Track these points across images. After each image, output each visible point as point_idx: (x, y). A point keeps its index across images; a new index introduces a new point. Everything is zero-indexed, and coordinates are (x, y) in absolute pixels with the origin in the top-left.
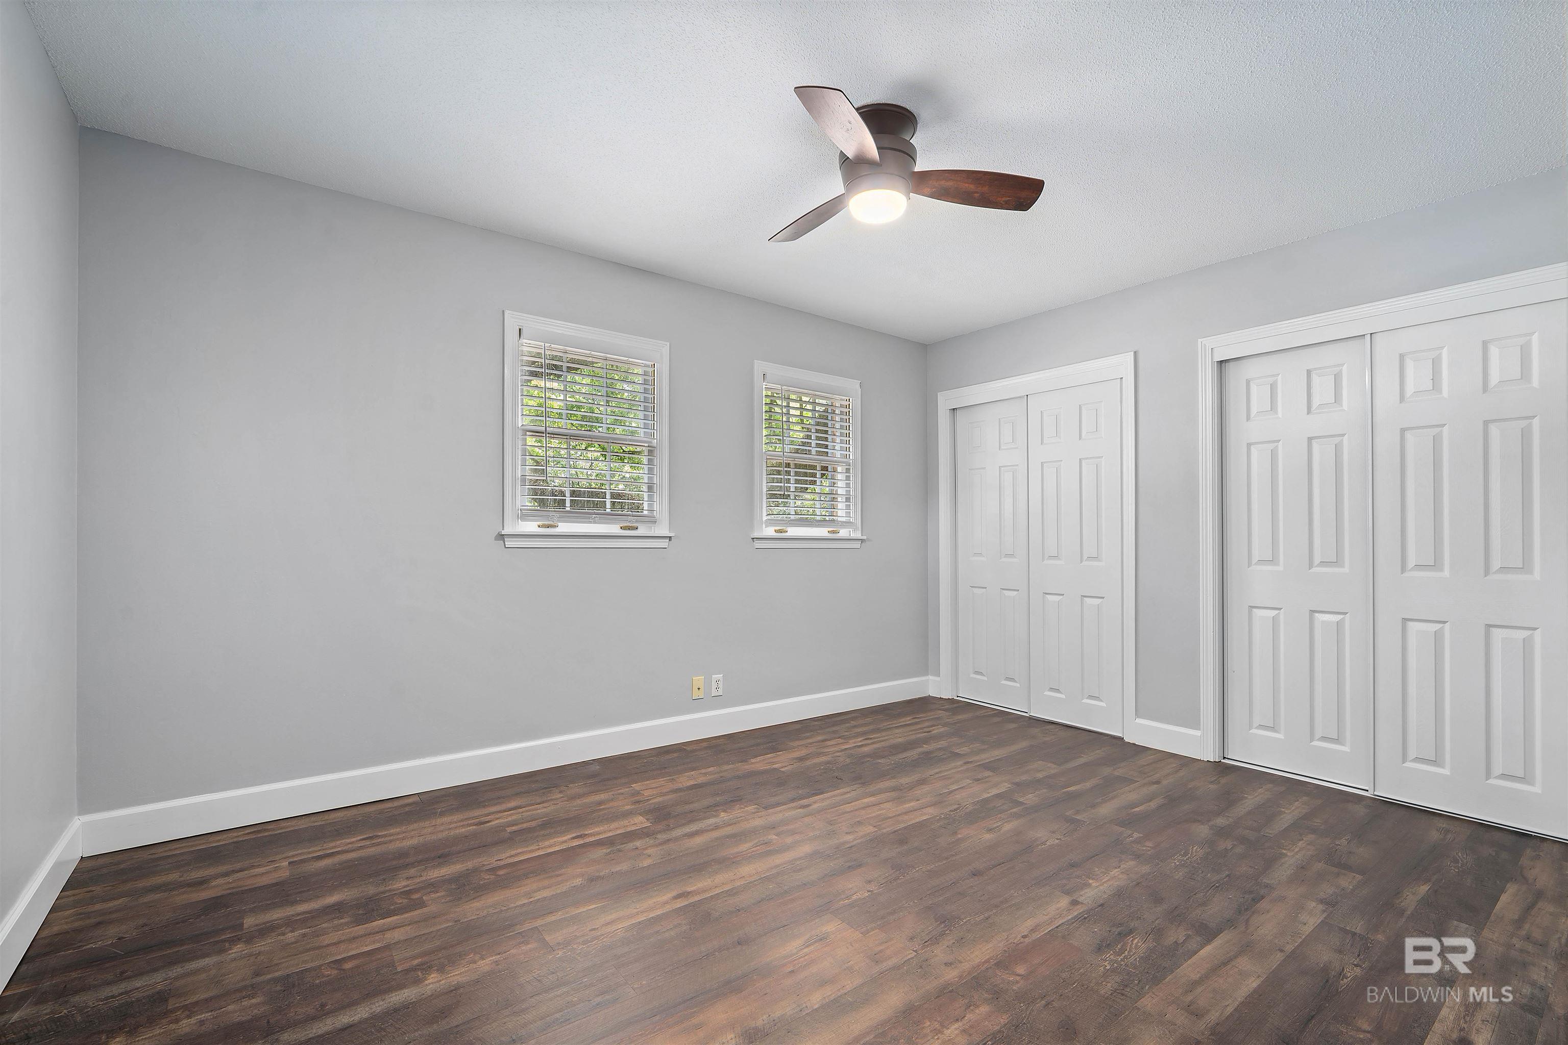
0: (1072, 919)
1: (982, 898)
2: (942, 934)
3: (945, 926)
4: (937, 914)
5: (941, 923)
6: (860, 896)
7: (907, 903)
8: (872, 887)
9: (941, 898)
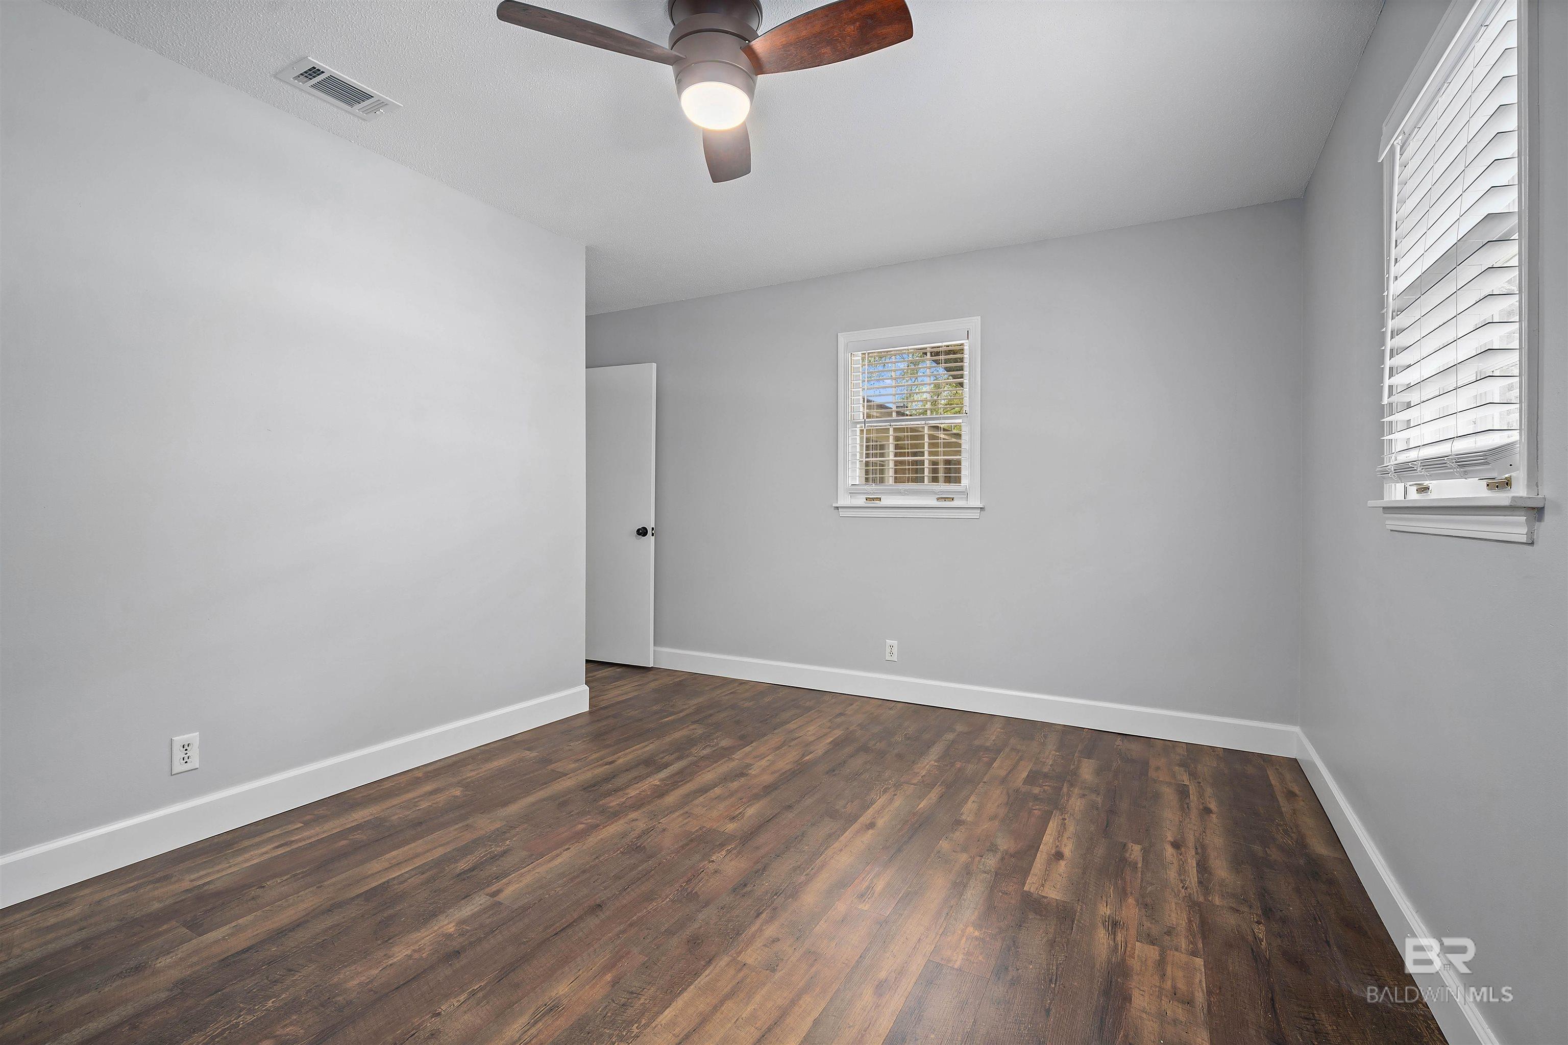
0: (511, 874)
1: (597, 877)
2: (639, 837)
3: (636, 844)
4: (644, 852)
5: (640, 846)
6: (719, 855)
7: (673, 858)
8: (712, 867)
9: (640, 868)
